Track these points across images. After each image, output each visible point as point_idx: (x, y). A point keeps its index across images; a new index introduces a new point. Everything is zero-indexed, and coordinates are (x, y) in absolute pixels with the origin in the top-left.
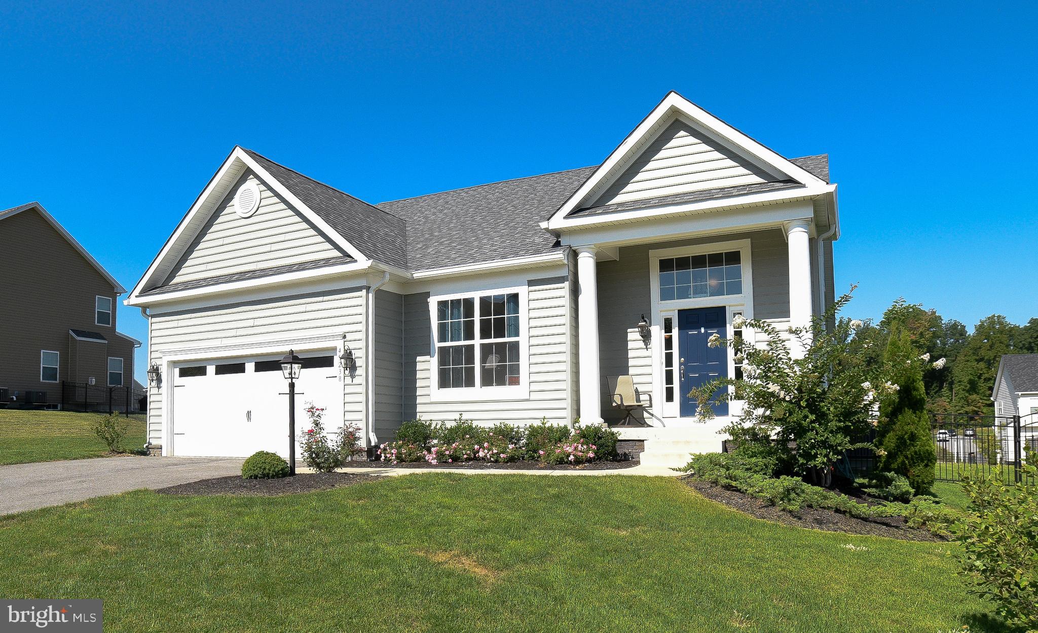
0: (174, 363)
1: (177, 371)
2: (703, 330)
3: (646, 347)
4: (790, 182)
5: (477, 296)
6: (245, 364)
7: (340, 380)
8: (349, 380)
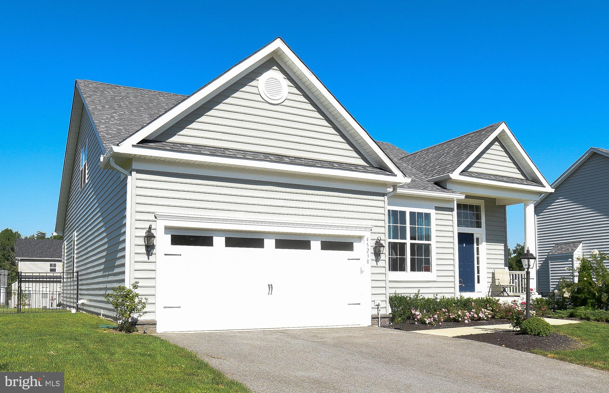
1: (169, 238)
2: (464, 245)
4: (535, 182)
5: (408, 210)
6: (263, 239)
7: (368, 262)
8: (374, 263)
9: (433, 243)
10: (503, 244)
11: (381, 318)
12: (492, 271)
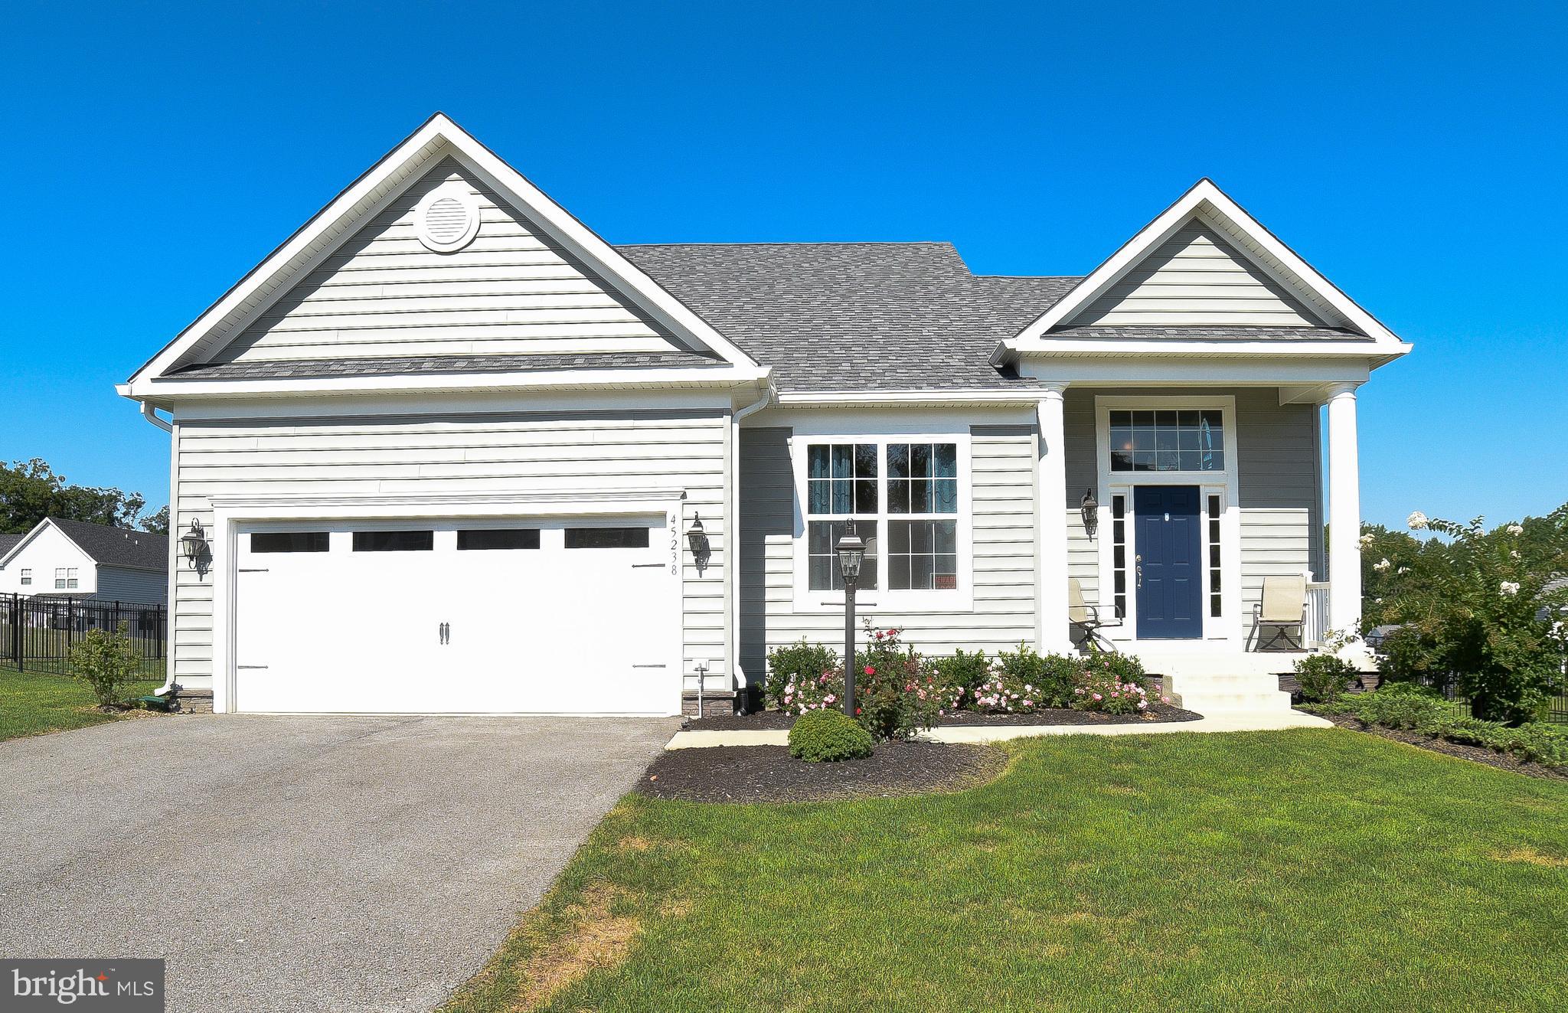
0: (239, 525)
1: (245, 540)
2: (1167, 517)
3: (1090, 537)
4: (1349, 330)
5: (881, 442)
6: (431, 533)
7: (674, 572)
8: (693, 573)
9: (964, 517)
10: (1307, 510)
11: (703, 699)
12: (1259, 582)
